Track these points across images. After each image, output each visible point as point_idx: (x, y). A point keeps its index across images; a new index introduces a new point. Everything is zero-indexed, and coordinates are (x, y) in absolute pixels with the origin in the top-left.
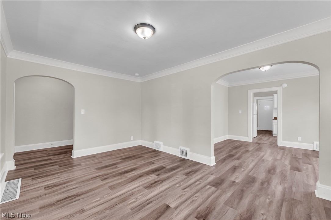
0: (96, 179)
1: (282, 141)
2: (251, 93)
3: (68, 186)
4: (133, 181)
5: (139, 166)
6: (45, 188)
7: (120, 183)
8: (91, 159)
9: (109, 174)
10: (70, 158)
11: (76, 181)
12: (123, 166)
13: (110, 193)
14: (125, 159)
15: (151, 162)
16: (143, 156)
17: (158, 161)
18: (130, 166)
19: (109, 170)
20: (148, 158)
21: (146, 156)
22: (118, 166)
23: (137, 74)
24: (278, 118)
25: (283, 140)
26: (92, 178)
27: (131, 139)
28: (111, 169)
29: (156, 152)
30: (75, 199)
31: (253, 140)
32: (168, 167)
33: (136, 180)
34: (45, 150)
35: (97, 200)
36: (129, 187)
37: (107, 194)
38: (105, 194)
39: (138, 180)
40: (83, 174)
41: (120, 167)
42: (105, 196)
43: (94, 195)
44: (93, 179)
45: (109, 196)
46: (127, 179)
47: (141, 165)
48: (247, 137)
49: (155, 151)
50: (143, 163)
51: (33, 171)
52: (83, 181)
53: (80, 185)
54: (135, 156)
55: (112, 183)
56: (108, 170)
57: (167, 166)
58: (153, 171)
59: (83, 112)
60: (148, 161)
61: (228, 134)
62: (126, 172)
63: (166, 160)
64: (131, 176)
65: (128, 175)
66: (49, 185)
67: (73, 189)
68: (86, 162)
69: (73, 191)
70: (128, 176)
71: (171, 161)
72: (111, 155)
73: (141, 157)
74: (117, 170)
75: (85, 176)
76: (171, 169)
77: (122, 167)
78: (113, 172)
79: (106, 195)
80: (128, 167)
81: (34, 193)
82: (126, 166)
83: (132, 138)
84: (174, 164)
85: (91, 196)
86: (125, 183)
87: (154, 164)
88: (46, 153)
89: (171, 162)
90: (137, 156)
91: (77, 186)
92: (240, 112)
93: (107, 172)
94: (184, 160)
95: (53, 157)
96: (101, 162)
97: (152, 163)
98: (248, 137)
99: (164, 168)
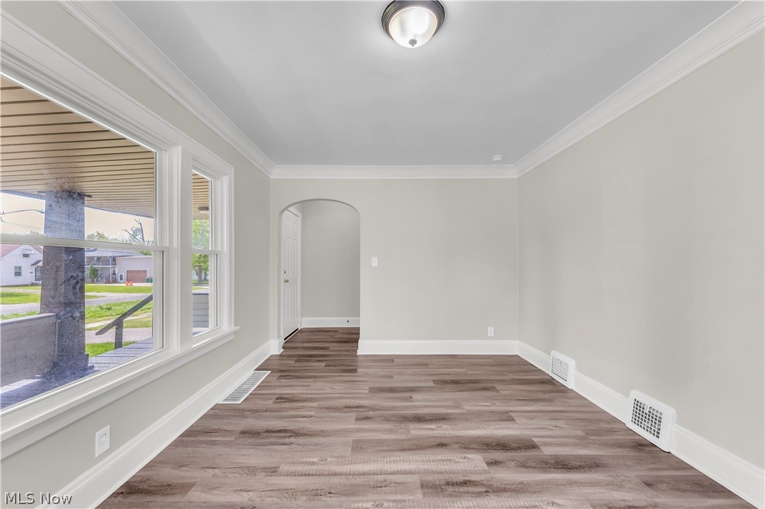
0: (351, 412)
3: (303, 407)
4: (413, 449)
5: (461, 414)
6: (277, 398)
7: (380, 442)
8: (383, 364)
9: (381, 410)
10: (354, 353)
11: (320, 403)
12: (424, 400)
13: (342, 457)
14: (445, 382)
15: (507, 412)
16: (498, 387)
17: (532, 418)
18: (439, 407)
19: (390, 400)
20: (507, 399)
21: (506, 390)
22: (416, 396)
23: (497, 158)
26: (346, 407)
27: (489, 335)
28: (395, 398)
29: (548, 387)
30: (287, 440)
32: (548, 451)
33: (422, 452)
34: (335, 330)
35: (312, 460)
36: (390, 462)
37: (336, 457)
38: (334, 455)
39: (426, 452)
40: (343, 391)
41: (417, 401)
42: (329, 459)
43: (317, 447)
44: (347, 409)
45: (336, 463)
46: (404, 437)
47: (470, 413)
49: (550, 381)
50: (478, 408)
51: (291, 364)
52: (328, 408)
53: (319, 415)
54: (475, 382)
55: (368, 434)
56: (389, 398)
57: (546, 444)
58: (487, 445)
59: (375, 262)
60: (500, 407)
62: (419, 419)
63: (561, 423)
64: (419, 433)
65: (415, 429)
66: (285, 396)
67: (304, 417)
68: (368, 368)
69: (298, 422)
70: (413, 432)
71: (580, 433)
72: (426, 365)
73: (493, 389)
74: (403, 407)
75: (340, 398)
76: (557, 463)
77: (422, 403)
78: (394, 408)
79: (333, 459)
80: (433, 407)
81: (259, 402)
82: (433, 401)
83: (491, 331)
84: (585, 446)
85: (312, 447)
86: (390, 448)
87: (509, 424)
88: (332, 336)
89: (578, 437)
90: (480, 385)
91: (313, 413)
93: (382, 403)
94: (642, 446)
95: (334, 344)
96: (391, 377)
97: (507, 418)
99: (533, 446)
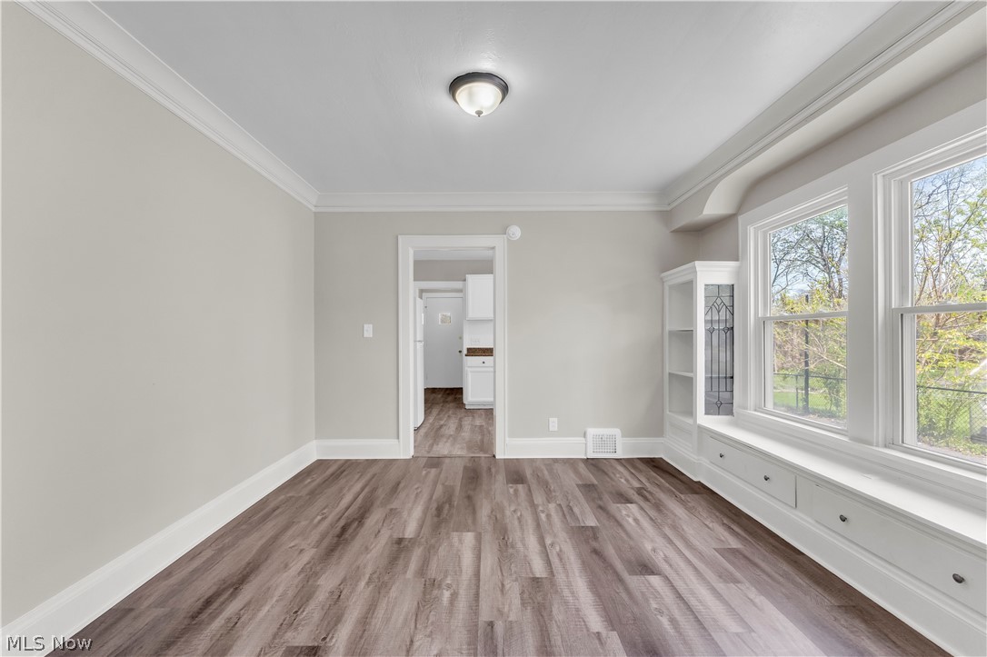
1: (507, 439)
2: (409, 250)
24: (496, 352)
25: (510, 437)
31: (415, 452)
48: (396, 440)
61: (316, 439)
92: (368, 331)
98: (398, 438)
